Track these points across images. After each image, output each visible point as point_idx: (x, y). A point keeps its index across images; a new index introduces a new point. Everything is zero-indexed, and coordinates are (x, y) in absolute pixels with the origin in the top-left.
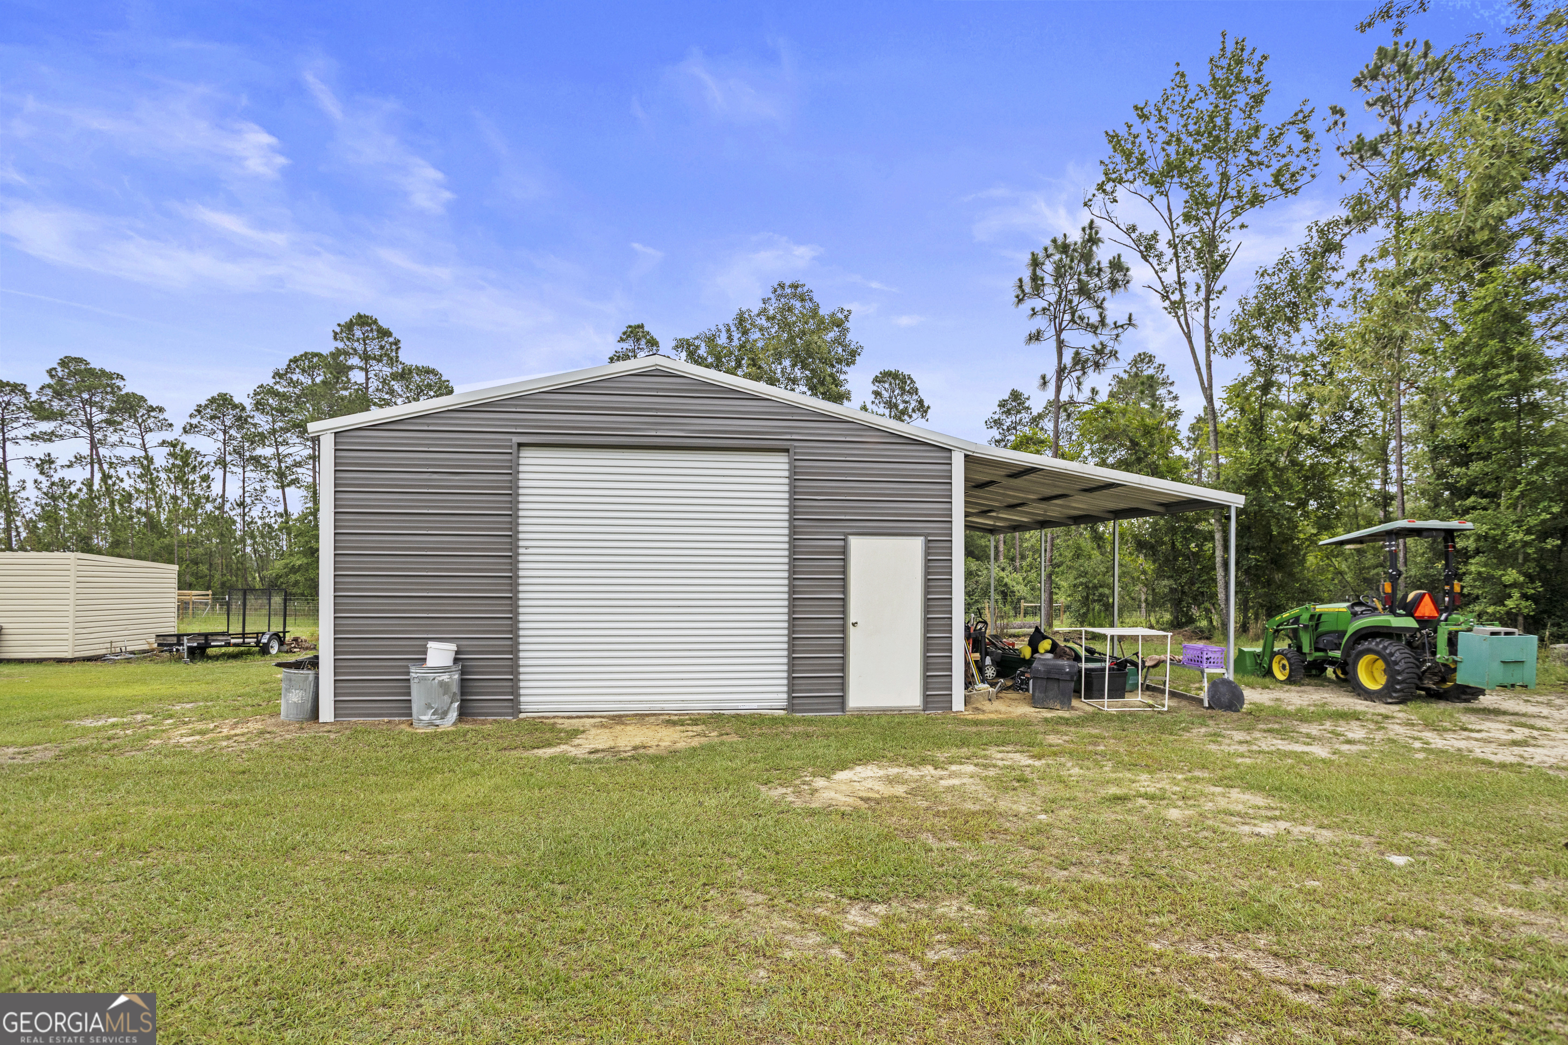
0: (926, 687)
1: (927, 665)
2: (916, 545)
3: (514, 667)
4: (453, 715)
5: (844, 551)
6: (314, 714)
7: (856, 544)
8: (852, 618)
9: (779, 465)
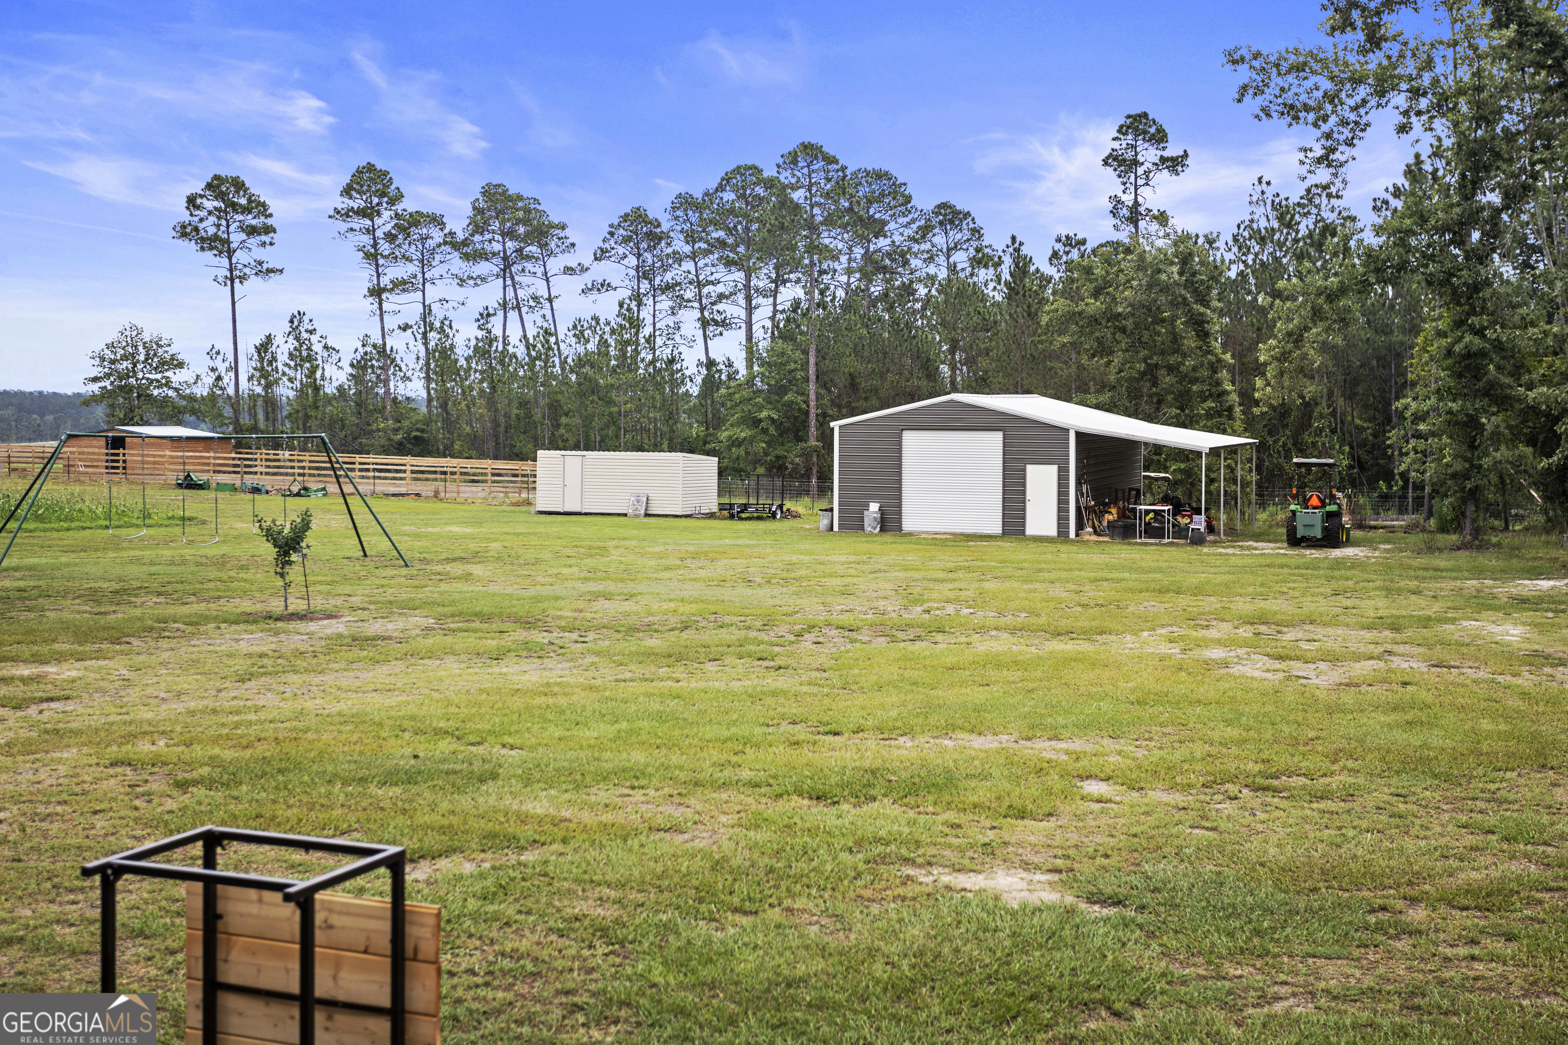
0: (1059, 527)
1: (1059, 518)
2: (1054, 468)
3: (900, 513)
4: (878, 529)
5: (1024, 470)
6: (831, 529)
7: (1030, 468)
8: (1028, 497)
9: (998, 436)
